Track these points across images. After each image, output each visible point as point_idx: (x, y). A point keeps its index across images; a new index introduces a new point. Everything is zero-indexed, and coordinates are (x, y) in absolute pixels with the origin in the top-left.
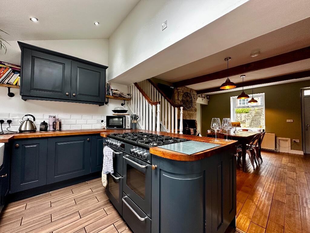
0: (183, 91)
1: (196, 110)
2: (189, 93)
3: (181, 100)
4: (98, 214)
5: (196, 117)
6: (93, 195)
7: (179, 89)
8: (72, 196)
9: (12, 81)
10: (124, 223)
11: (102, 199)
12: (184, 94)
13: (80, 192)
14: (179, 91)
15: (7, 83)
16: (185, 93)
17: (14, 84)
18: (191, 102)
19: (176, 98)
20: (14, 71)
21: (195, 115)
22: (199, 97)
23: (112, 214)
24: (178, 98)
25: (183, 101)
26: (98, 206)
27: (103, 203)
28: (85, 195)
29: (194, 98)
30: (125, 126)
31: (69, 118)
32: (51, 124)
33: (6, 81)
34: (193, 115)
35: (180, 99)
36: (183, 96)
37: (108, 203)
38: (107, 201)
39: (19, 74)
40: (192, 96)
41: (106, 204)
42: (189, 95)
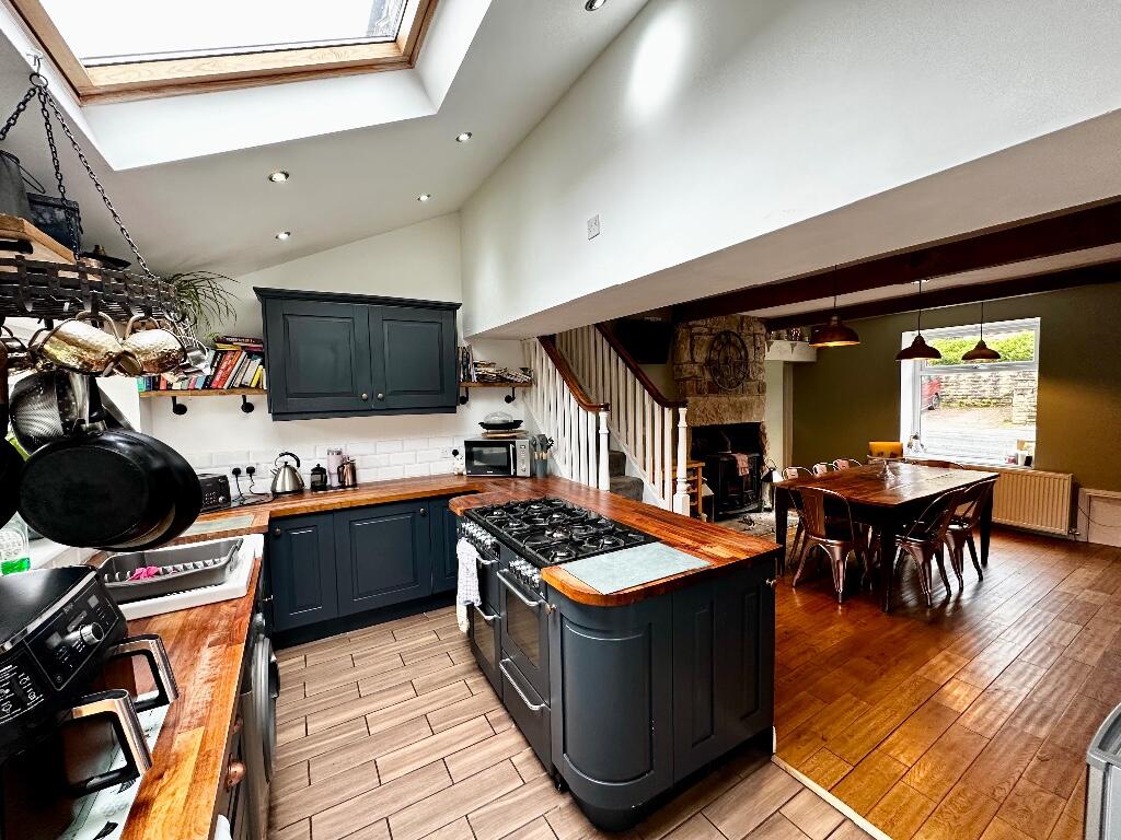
0: (711, 329)
1: (762, 389)
2: (734, 334)
3: (703, 360)
4: (453, 691)
5: (761, 414)
6: (442, 648)
7: (694, 326)
8: (394, 647)
9: (247, 379)
10: (507, 717)
11: (463, 661)
12: (715, 339)
13: (411, 638)
14: (696, 330)
15: (241, 386)
16: (718, 337)
17: (253, 385)
18: (745, 361)
19: (686, 357)
20: (251, 354)
21: (758, 407)
22: (779, 338)
23: (484, 694)
24: (692, 354)
25: (709, 362)
26: (453, 674)
27: (464, 670)
28: (425, 647)
29: (757, 349)
30: (515, 467)
31: (373, 452)
32: (334, 470)
33: (238, 381)
34: (752, 408)
35: (698, 359)
36: (711, 348)
37: (474, 670)
38: (473, 664)
39: (259, 360)
40: (748, 341)
41: (469, 672)
42: (733, 339)
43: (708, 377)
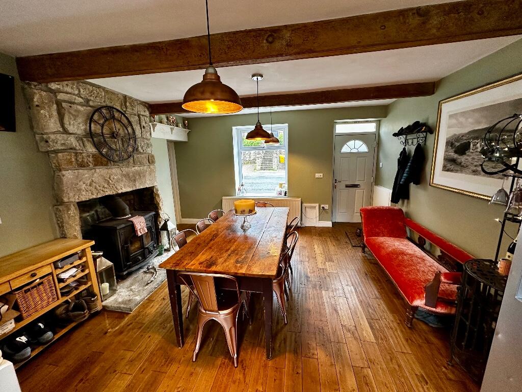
0: (86, 100)
1: (151, 160)
2: (118, 111)
3: (81, 133)
5: (153, 180)
7: (59, 91)
12: (94, 112)
14: (62, 96)
16: (96, 110)
18: (132, 136)
19: (53, 124)
21: (150, 174)
22: (161, 122)
24: (62, 123)
25: (90, 135)
29: (143, 127)
34: (144, 176)
35: (72, 129)
36: (91, 120)
40: (133, 119)
42: (117, 115)
43: (91, 149)
